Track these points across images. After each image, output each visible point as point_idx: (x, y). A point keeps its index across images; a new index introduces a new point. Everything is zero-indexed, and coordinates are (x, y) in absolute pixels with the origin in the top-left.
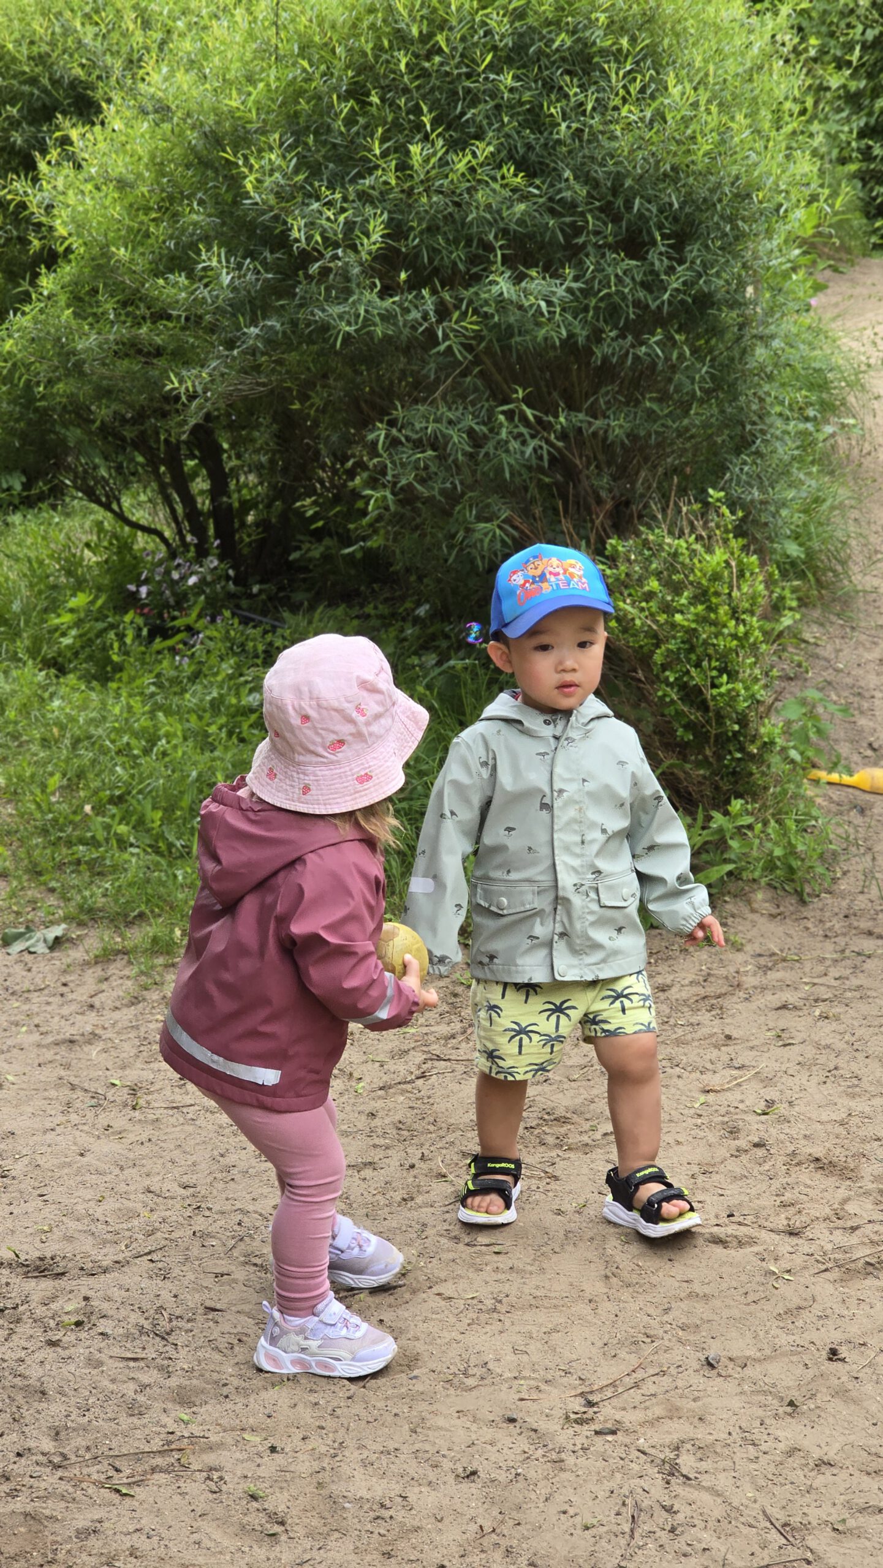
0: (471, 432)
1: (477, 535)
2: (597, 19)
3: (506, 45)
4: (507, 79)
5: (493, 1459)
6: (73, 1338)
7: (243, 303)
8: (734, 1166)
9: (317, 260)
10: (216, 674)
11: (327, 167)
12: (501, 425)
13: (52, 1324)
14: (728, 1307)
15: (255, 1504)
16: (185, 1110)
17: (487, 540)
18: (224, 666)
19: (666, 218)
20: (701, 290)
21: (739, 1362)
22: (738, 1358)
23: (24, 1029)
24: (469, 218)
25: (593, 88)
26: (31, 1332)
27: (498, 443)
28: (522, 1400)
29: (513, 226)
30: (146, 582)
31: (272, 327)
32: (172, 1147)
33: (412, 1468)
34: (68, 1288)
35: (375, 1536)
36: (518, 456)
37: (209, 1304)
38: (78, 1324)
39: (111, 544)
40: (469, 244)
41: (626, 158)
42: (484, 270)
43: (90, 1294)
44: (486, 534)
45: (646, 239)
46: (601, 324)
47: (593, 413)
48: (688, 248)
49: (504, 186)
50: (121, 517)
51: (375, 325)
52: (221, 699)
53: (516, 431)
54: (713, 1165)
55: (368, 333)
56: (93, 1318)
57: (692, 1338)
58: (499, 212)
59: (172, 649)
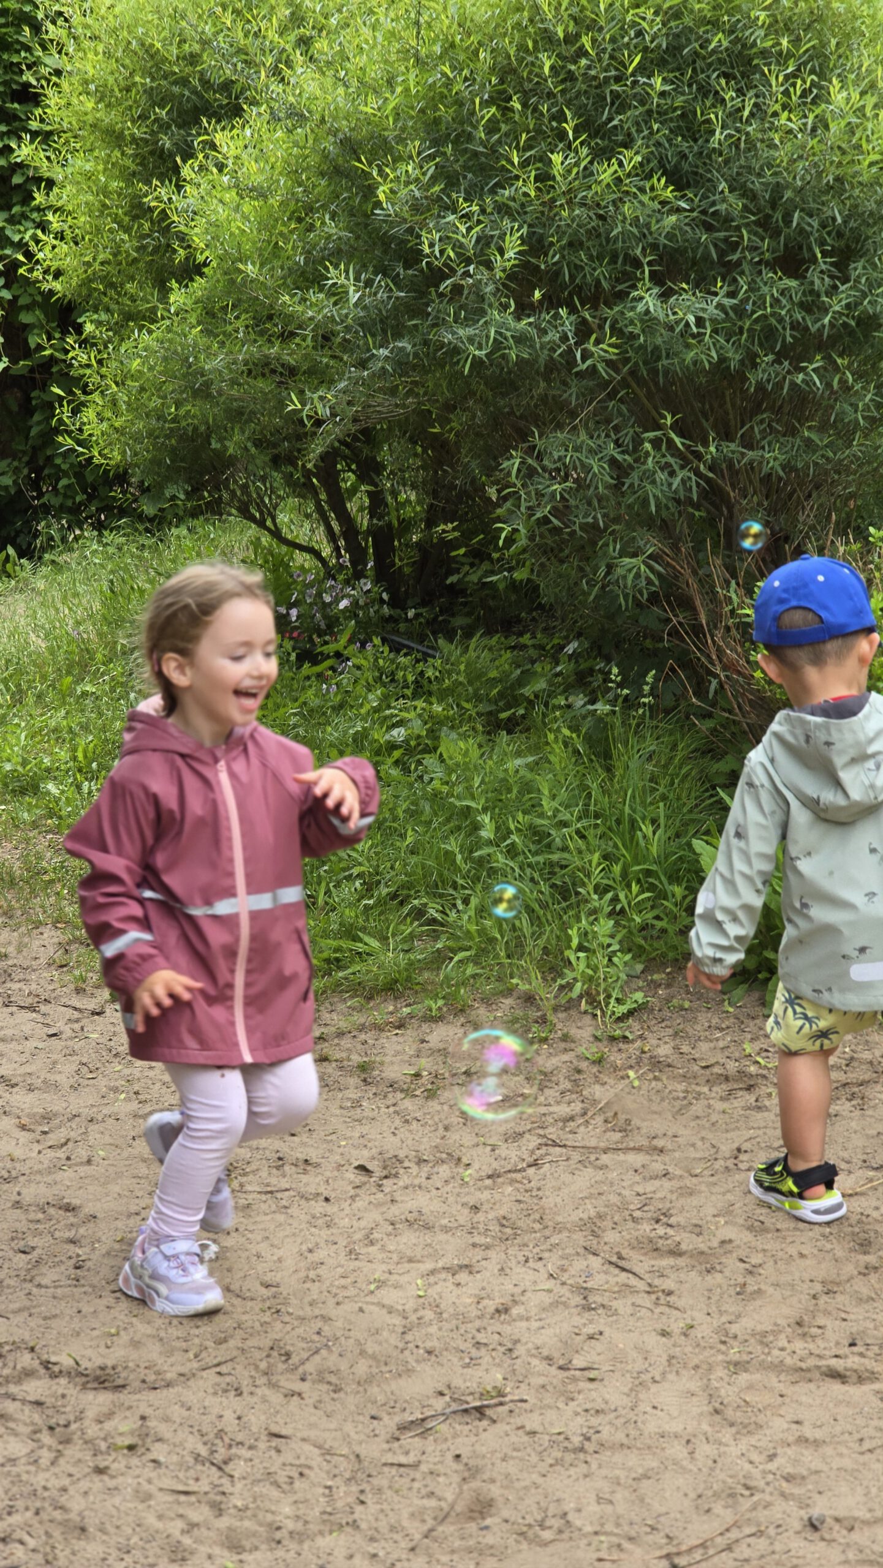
0: (613, 462)
1: (620, 571)
2: (758, 18)
3: (659, 46)
4: (658, 82)
6: (124, 1463)
7: (373, 323)
8: (861, 1286)
9: (448, 277)
10: (361, 706)
11: (465, 177)
12: (647, 454)
13: (103, 1446)
14: (841, 1455)
16: (279, 1195)
17: (631, 576)
18: (371, 696)
19: (829, 233)
20: (865, 311)
21: (846, 1523)
22: (846, 1518)
23: (123, 1096)
24: (615, 233)
25: (751, 93)
26: (79, 1455)
27: (644, 473)
28: (600, 1560)
29: (663, 240)
30: (295, 604)
31: (403, 349)
32: (259, 1238)
34: (126, 1404)
36: (665, 488)
37: (275, 1429)
38: (131, 1448)
39: (266, 562)
40: (614, 260)
41: (786, 169)
42: (630, 286)
43: (148, 1412)
44: (630, 570)
45: (806, 255)
46: (757, 348)
47: (749, 443)
48: (853, 266)
49: (652, 199)
50: (276, 534)
51: (510, 348)
52: (365, 733)
53: (663, 460)
54: (838, 1284)
55: (500, 357)
56: (149, 1440)
57: (796, 1491)
58: (648, 225)
59: (319, 675)
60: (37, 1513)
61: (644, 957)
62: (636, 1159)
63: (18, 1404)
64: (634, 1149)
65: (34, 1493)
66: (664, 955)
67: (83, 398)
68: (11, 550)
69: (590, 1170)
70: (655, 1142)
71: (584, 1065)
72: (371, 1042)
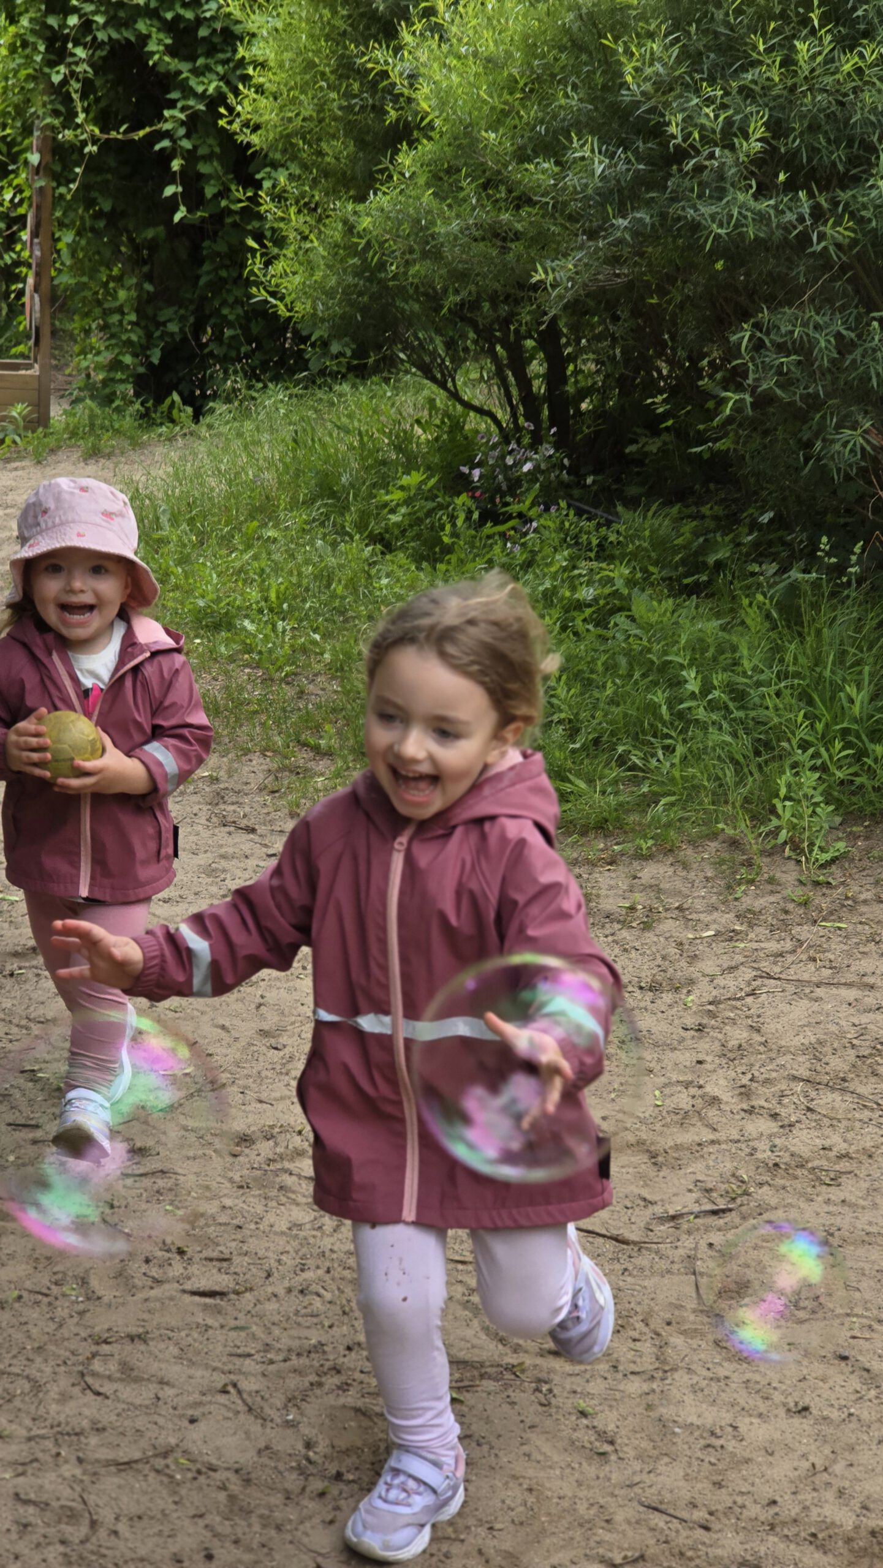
0: (839, 337)
5: (825, 1396)
7: (611, 192)
9: (692, 157)
10: (548, 565)
11: (707, 58)
12: (874, 332)
15: (585, 1421)
17: (846, 452)
18: (558, 557)
24: (853, 119)
28: (854, 1337)
30: (480, 465)
31: (641, 220)
33: (742, 1398)
35: (706, 1465)
39: (443, 422)
40: (850, 145)
42: (864, 172)
44: (846, 443)
50: (455, 396)
51: (747, 227)
52: (554, 590)
55: (740, 234)
59: (503, 535)
60: (328, 1272)
61: (841, 811)
62: (851, 994)
63: (294, 1178)
64: (845, 984)
65: (323, 1254)
66: (861, 810)
67: (276, 251)
68: (176, 397)
69: (806, 1002)
70: (865, 979)
71: (790, 906)
72: (585, 876)
